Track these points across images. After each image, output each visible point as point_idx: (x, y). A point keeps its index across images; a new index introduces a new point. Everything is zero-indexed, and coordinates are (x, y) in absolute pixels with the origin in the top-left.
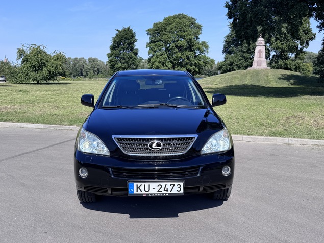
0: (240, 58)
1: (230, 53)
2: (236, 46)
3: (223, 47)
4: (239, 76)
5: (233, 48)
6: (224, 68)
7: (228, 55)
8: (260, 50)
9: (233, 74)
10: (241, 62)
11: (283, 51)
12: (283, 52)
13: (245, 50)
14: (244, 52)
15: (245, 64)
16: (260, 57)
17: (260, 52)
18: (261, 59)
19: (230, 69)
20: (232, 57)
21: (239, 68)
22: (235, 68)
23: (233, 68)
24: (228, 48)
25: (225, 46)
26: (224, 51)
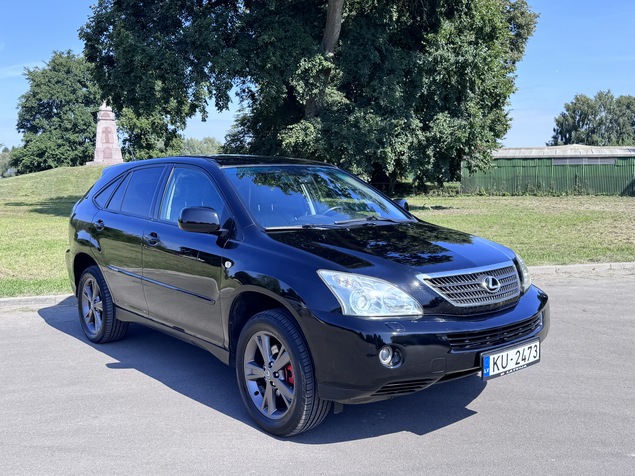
0: (60, 141)
1: (34, 129)
2: (49, 116)
3: (17, 118)
4: (72, 178)
5: (40, 120)
6: (26, 161)
7: (30, 135)
8: (106, 128)
9: (57, 174)
10: (62, 149)
11: (144, 132)
12: (144, 135)
13: (69, 126)
14: (66, 130)
15: (72, 154)
16: (107, 142)
17: (106, 131)
18: (110, 146)
19: (39, 164)
20: (40, 140)
21: (60, 162)
22: (50, 162)
23: (45, 161)
24: (28, 121)
25: (20, 116)
26: (21, 126)
